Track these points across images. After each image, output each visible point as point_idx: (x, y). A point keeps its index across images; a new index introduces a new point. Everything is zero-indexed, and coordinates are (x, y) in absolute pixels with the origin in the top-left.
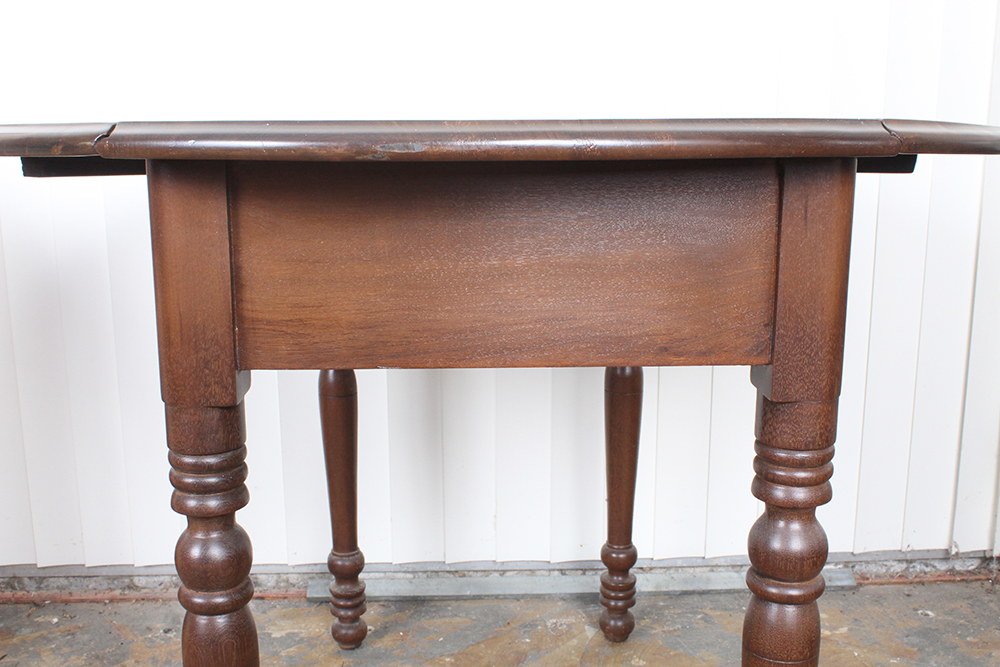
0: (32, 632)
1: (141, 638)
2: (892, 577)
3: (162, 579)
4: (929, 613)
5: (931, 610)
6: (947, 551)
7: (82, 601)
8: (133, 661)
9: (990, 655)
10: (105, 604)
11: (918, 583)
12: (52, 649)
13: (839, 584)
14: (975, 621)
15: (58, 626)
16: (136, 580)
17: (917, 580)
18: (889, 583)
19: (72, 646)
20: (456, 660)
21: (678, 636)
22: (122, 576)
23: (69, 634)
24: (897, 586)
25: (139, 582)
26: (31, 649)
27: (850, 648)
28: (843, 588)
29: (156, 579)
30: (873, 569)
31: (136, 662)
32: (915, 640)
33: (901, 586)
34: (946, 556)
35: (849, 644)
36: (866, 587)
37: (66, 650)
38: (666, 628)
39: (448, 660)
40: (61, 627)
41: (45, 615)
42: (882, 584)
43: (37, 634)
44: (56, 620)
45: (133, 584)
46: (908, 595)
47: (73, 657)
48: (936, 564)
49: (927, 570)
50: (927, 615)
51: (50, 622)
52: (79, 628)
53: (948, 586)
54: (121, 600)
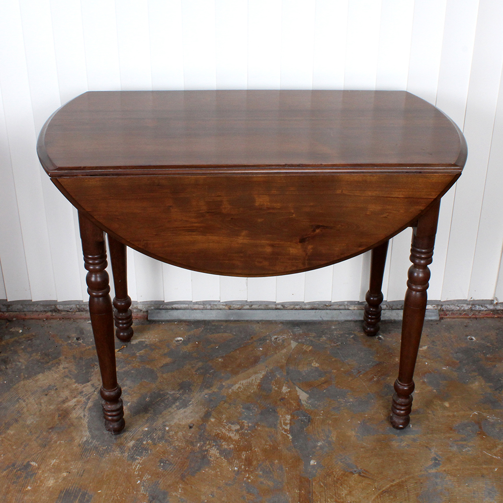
0: (11, 338)
1: (66, 343)
2: (460, 314)
3: (71, 306)
4: (474, 338)
5: (475, 337)
7: (32, 319)
8: (64, 357)
9: (495, 366)
10: (44, 321)
11: (473, 318)
12: (22, 349)
14: (495, 344)
15: (22, 335)
16: (58, 306)
17: (474, 316)
18: (457, 318)
19: (32, 347)
20: (224, 360)
21: (339, 349)
22: (51, 305)
23: (29, 340)
24: (462, 320)
25: (60, 307)
26: (12, 348)
27: (424, 360)
28: (432, 320)
29: (68, 306)
30: (452, 307)
31: (66, 358)
32: (460, 355)
33: (464, 320)
34: (492, 302)
35: (425, 357)
36: (445, 320)
37: (29, 349)
38: (333, 344)
39: (220, 360)
40: (24, 335)
41: (15, 327)
42: (455, 318)
43: (13, 340)
44: (21, 331)
45: (57, 309)
46: (466, 326)
47: (34, 354)
48: (488, 306)
49: (482, 309)
50: (472, 339)
51: (18, 332)
52: (33, 336)
53: (489, 321)
54: (52, 318)
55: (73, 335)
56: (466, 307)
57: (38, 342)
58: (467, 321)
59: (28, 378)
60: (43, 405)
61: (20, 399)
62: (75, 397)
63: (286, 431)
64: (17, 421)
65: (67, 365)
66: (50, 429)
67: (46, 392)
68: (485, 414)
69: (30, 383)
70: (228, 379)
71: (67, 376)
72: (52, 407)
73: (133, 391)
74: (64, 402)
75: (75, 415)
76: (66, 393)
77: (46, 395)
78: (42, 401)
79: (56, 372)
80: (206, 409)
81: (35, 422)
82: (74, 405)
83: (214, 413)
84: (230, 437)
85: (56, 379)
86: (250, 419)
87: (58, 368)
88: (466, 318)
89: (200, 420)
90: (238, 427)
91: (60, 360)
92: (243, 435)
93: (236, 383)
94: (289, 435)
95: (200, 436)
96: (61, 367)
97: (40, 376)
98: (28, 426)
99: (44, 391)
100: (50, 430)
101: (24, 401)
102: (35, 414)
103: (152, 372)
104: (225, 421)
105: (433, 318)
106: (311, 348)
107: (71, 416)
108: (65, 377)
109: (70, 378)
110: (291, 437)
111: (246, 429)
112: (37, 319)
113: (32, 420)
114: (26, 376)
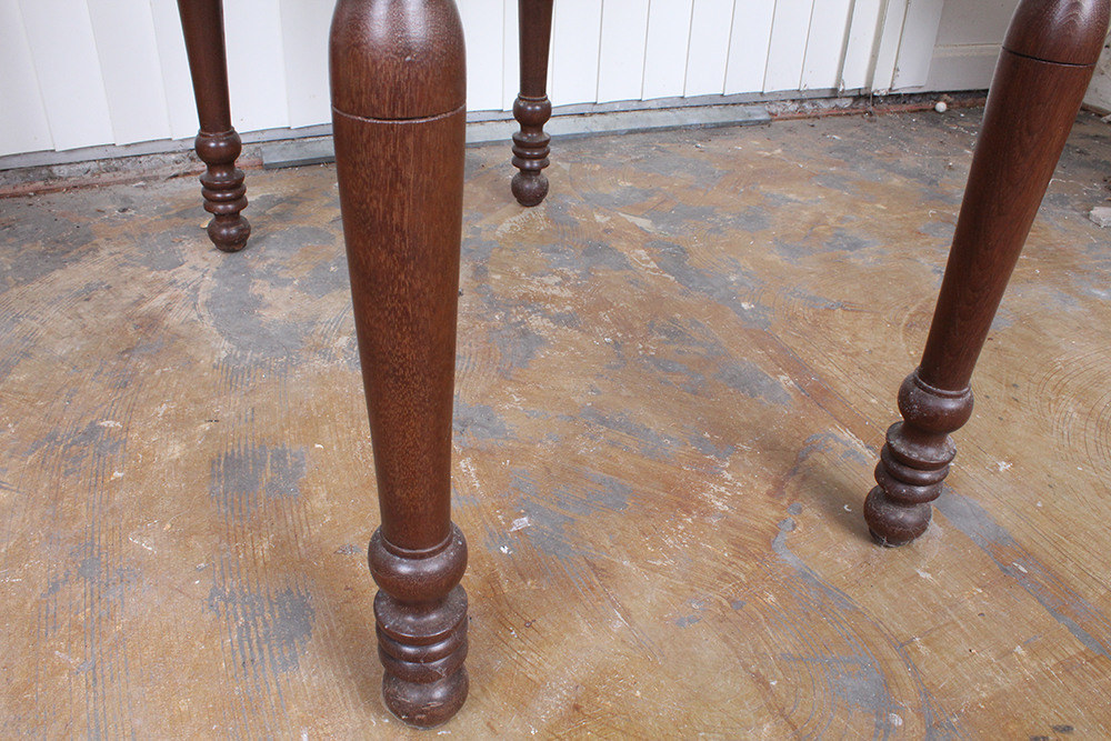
1: (97, 220)
3: (87, 166)
5: (836, 136)
10: (30, 197)
11: (814, 117)
17: (813, 115)
18: (792, 118)
19: (17, 236)
23: (5, 227)
24: (800, 120)
25: (62, 172)
27: (793, 162)
29: (80, 166)
34: (831, 95)
36: (778, 121)
37: (12, 240)
46: (812, 126)
50: (834, 139)
52: (14, 220)
54: (48, 190)
55: (110, 207)
56: (793, 107)
57: (29, 227)
58: (809, 122)
59: (28, 281)
60: (84, 316)
61: (22, 316)
62: (161, 292)
63: (654, 270)
64: (27, 355)
65: (116, 249)
66: (124, 352)
67: (87, 294)
69: (34, 288)
70: (481, 218)
71: (125, 264)
72: (111, 317)
73: (291, 263)
74: (137, 303)
75: (175, 319)
76: (136, 290)
77: (88, 300)
78: (81, 311)
79: (94, 263)
80: (471, 264)
81: (78, 349)
82: (164, 304)
83: (489, 267)
84: (554, 296)
85: (101, 273)
86: (572, 264)
87: (94, 256)
88: (804, 118)
89: (470, 281)
90: (558, 279)
91: (96, 245)
92: (574, 287)
93: (499, 223)
94: (666, 275)
95: (490, 303)
96: (104, 253)
97: (58, 274)
98: (62, 360)
99: (78, 294)
100: (126, 355)
101: (34, 318)
102: (71, 336)
103: (316, 232)
104: (523, 274)
105: (761, 118)
106: (598, 167)
107: (166, 323)
108: (121, 265)
109: (133, 266)
110: (673, 278)
111: (576, 280)
112: (13, 196)
113: (69, 347)
114: (21, 279)
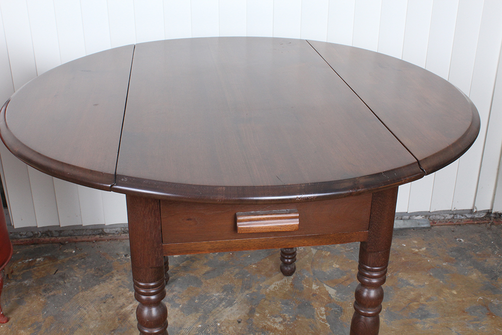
0: (65, 258)
1: (115, 259)
2: (446, 222)
3: (117, 229)
4: (462, 240)
5: (463, 239)
6: (472, 210)
7: (83, 241)
8: (116, 271)
9: (486, 261)
10: (94, 242)
11: (458, 225)
12: (77, 266)
13: (423, 226)
14: (481, 243)
15: (76, 254)
16: (105, 230)
17: (458, 223)
18: (445, 225)
19: (86, 264)
20: (257, 266)
21: (352, 253)
22: (98, 229)
23: (82, 259)
24: (448, 226)
25: (106, 231)
26: (68, 266)
27: (426, 258)
28: (424, 228)
29: (114, 229)
30: (438, 217)
31: (117, 271)
32: (454, 253)
33: (450, 226)
34: (471, 211)
35: (426, 256)
36: (435, 227)
37: (84, 266)
38: (347, 249)
39: (254, 266)
40: (77, 255)
41: (68, 249)
42: (442, 225)
43: (68, 259)
44: (74, 252)
45: (104, 232)
46: (453, 231)
47: (88, 270)
48: (466, 215)
49: (463, 217)
50: (461, 241)
51: (72, 252)
52: (86, 255)
53: (471, 226)
54: (101, 240)
55: (122, 253)
56: (449, 217)
57: (90, 260)
59: (86, 289)
60: (102, 311)
61: (81, 307)
62: (131, 303)
63: (323, 320)
64: (80, 326)
65: (119, 277)
66: (112, 331)
67: (104, 300)
68: (489, 299)
69: (88, 293)
70: (264, 281)
71: (121, 286)
72: (111, 313)
73: (182, 295)
74: (121, 307)
75: (133, 318)
76: (122, 300)
77: (105, 303)
78: (101, 308)
79: (110, 283)
80: (250, 306)
81: (97, 326)
82: (131, 309)
83: (257, 309)
84: (276, 329)
85: (112, 289)
86: (290, 312)
87: (111, 280)
88: (452, 225)
89: (246, 315)
90: (281, 320)
91: (113, 273)
92: (286, 326)
93: (271, 284)
94: (327, 324)
95: (249, 329)
96: (115, 278)
97: (97, 287)
98: (91, 330)
99: (102, 299)
100: (113, 332)
101: (85, 309)
102: (96, 320)
103: (196, 279)
104: (268, 315)
105: (425, 226)
106: (329, 253)
107: (129, 319)
108: (119, 286)
109: (124, 287)
110: (329, 325)
111: (288, 321)
112: (87, 241)
113: (94, 325)
114: (84, 288)
